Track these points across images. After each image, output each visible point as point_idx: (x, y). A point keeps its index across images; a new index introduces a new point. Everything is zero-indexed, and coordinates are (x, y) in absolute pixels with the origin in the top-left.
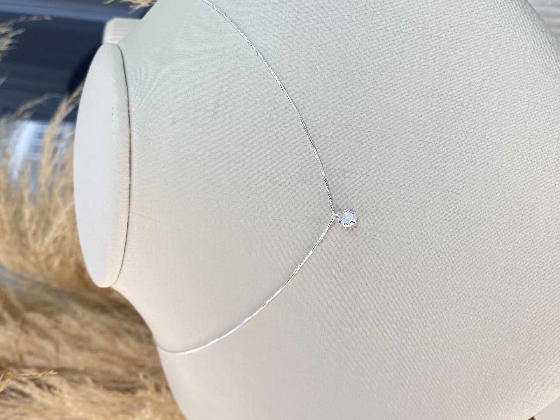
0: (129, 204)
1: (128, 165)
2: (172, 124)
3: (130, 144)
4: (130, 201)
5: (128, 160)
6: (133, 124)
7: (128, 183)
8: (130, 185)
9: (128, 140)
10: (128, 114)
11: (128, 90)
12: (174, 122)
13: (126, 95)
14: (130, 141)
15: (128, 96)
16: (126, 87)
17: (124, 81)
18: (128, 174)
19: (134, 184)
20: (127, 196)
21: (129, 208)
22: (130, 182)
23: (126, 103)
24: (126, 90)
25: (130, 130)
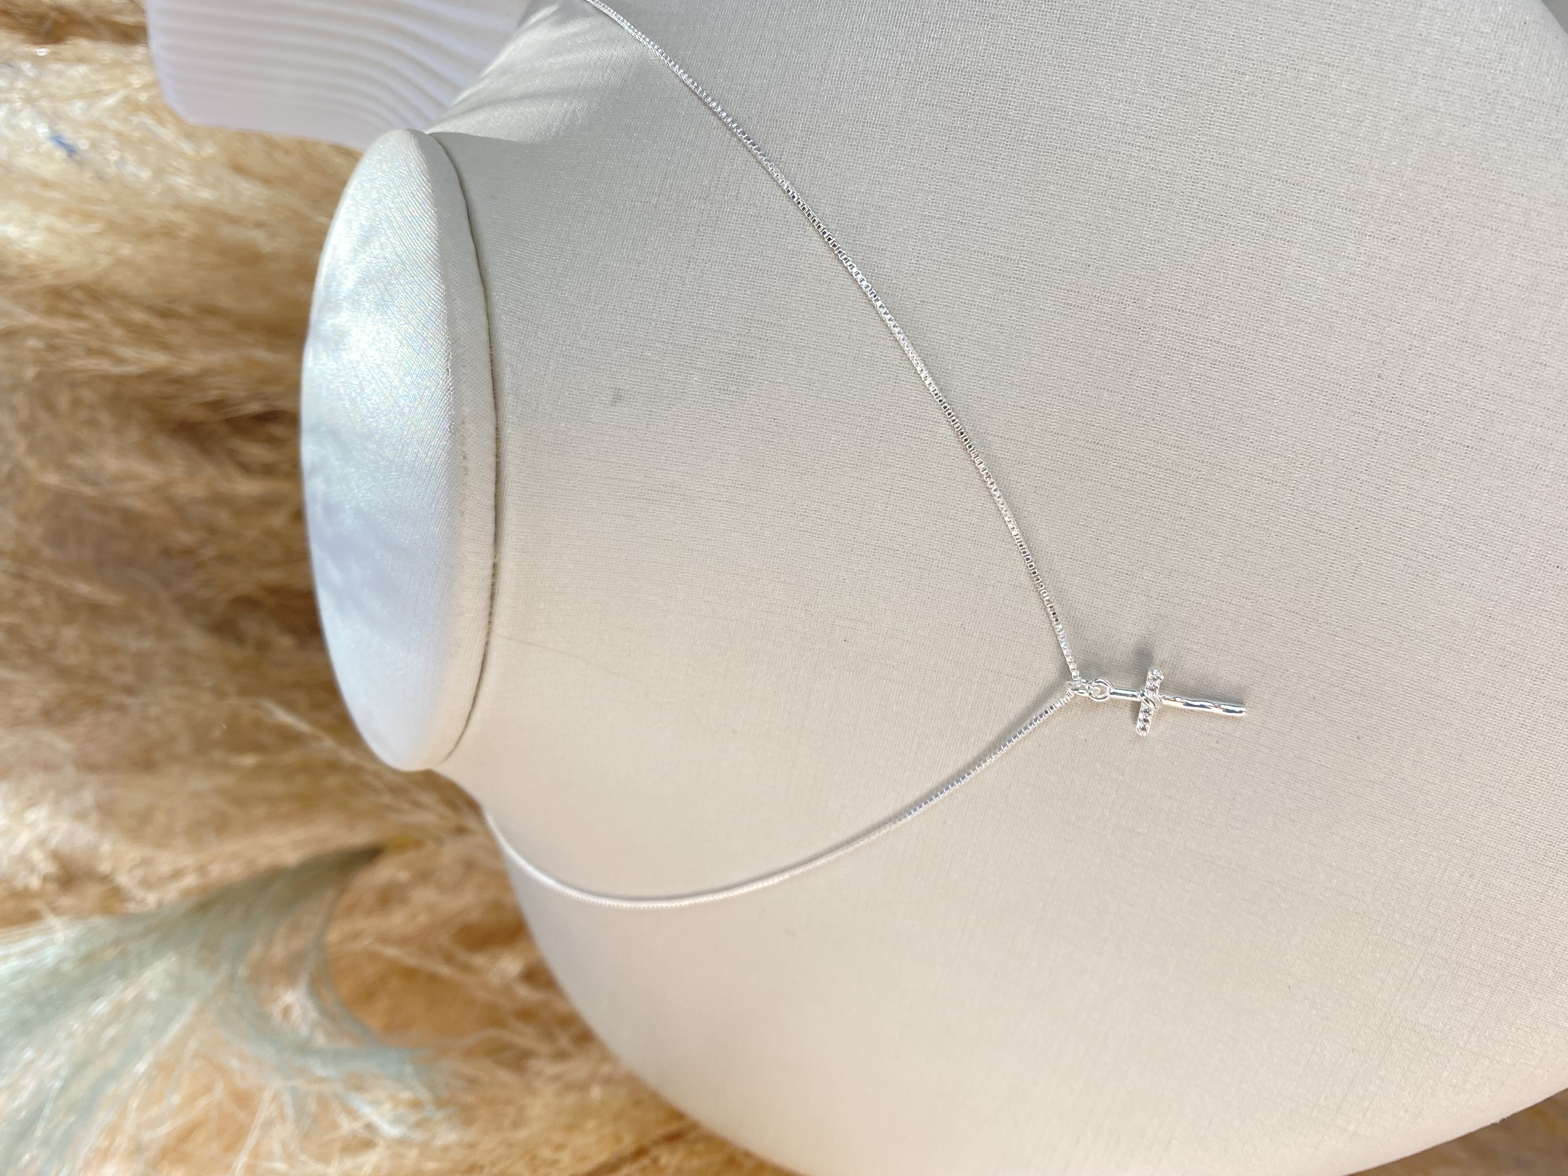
0: (491, 614)
1: (491, 514)
2: (614, 403)
3: (498, 456)
4: (492, 606)
5: (491, 502)
6: (508, 401)
7: (490, 563)
8: (495, 566)
9: (491, 444)
10: (489, 368)
11: (486, 297)
12: (617, 398)
13: (482, 312)
14: (498, 448)
15: (489, 316)
16: (481, 289)
17: (474, 269)
18: (491, 539)
19: (508, 565)
20: (486, 595)
21: (490, 622)
22: (495, 557)
23: (484, 337)
24: (481, 297)
25: (497, 417)
